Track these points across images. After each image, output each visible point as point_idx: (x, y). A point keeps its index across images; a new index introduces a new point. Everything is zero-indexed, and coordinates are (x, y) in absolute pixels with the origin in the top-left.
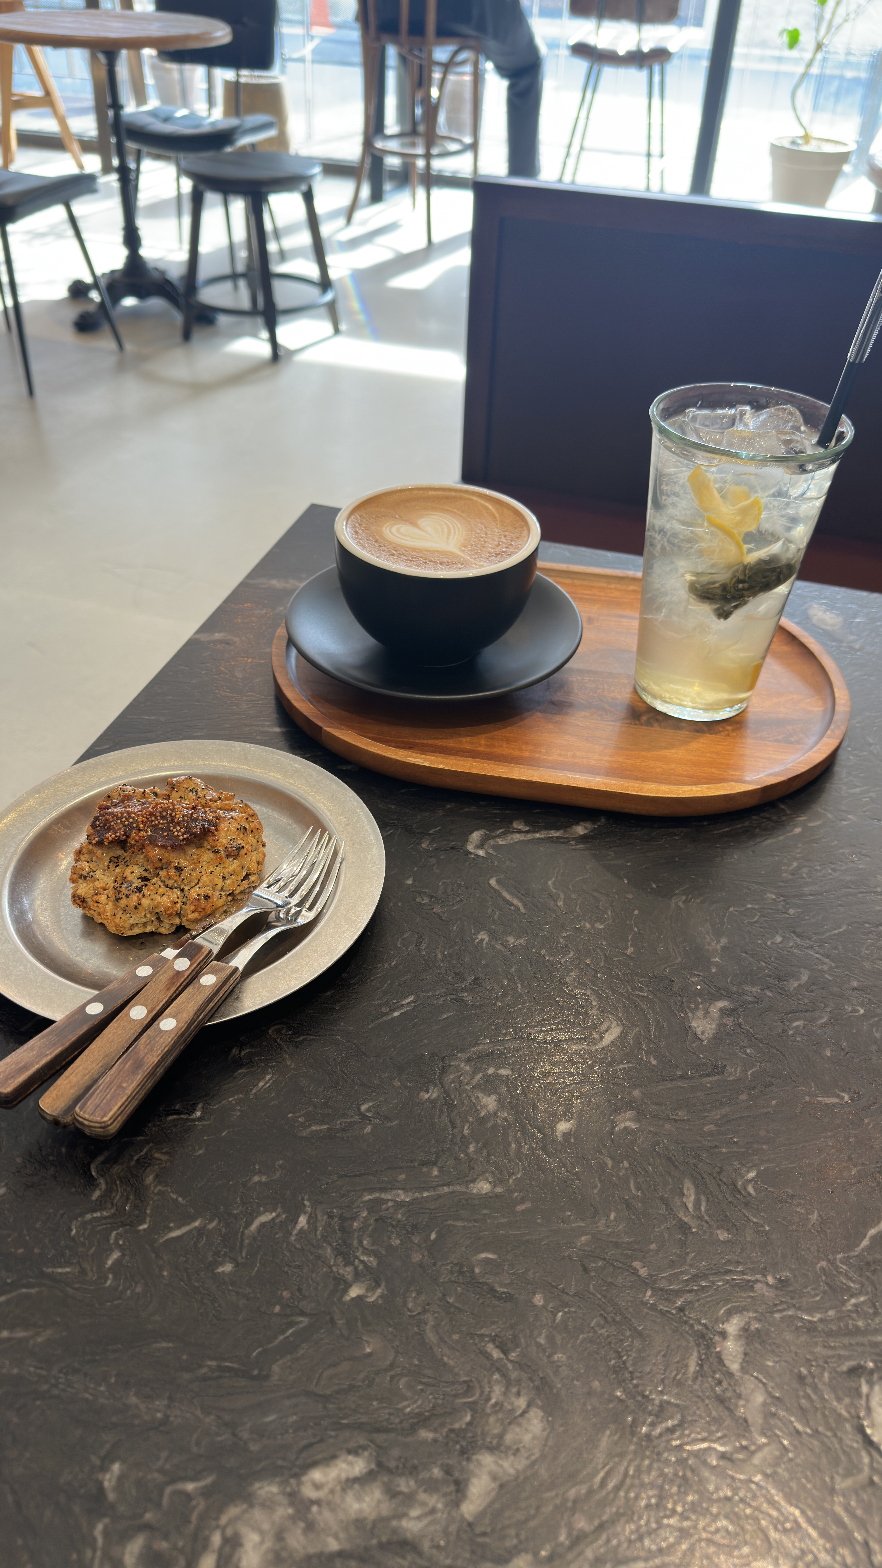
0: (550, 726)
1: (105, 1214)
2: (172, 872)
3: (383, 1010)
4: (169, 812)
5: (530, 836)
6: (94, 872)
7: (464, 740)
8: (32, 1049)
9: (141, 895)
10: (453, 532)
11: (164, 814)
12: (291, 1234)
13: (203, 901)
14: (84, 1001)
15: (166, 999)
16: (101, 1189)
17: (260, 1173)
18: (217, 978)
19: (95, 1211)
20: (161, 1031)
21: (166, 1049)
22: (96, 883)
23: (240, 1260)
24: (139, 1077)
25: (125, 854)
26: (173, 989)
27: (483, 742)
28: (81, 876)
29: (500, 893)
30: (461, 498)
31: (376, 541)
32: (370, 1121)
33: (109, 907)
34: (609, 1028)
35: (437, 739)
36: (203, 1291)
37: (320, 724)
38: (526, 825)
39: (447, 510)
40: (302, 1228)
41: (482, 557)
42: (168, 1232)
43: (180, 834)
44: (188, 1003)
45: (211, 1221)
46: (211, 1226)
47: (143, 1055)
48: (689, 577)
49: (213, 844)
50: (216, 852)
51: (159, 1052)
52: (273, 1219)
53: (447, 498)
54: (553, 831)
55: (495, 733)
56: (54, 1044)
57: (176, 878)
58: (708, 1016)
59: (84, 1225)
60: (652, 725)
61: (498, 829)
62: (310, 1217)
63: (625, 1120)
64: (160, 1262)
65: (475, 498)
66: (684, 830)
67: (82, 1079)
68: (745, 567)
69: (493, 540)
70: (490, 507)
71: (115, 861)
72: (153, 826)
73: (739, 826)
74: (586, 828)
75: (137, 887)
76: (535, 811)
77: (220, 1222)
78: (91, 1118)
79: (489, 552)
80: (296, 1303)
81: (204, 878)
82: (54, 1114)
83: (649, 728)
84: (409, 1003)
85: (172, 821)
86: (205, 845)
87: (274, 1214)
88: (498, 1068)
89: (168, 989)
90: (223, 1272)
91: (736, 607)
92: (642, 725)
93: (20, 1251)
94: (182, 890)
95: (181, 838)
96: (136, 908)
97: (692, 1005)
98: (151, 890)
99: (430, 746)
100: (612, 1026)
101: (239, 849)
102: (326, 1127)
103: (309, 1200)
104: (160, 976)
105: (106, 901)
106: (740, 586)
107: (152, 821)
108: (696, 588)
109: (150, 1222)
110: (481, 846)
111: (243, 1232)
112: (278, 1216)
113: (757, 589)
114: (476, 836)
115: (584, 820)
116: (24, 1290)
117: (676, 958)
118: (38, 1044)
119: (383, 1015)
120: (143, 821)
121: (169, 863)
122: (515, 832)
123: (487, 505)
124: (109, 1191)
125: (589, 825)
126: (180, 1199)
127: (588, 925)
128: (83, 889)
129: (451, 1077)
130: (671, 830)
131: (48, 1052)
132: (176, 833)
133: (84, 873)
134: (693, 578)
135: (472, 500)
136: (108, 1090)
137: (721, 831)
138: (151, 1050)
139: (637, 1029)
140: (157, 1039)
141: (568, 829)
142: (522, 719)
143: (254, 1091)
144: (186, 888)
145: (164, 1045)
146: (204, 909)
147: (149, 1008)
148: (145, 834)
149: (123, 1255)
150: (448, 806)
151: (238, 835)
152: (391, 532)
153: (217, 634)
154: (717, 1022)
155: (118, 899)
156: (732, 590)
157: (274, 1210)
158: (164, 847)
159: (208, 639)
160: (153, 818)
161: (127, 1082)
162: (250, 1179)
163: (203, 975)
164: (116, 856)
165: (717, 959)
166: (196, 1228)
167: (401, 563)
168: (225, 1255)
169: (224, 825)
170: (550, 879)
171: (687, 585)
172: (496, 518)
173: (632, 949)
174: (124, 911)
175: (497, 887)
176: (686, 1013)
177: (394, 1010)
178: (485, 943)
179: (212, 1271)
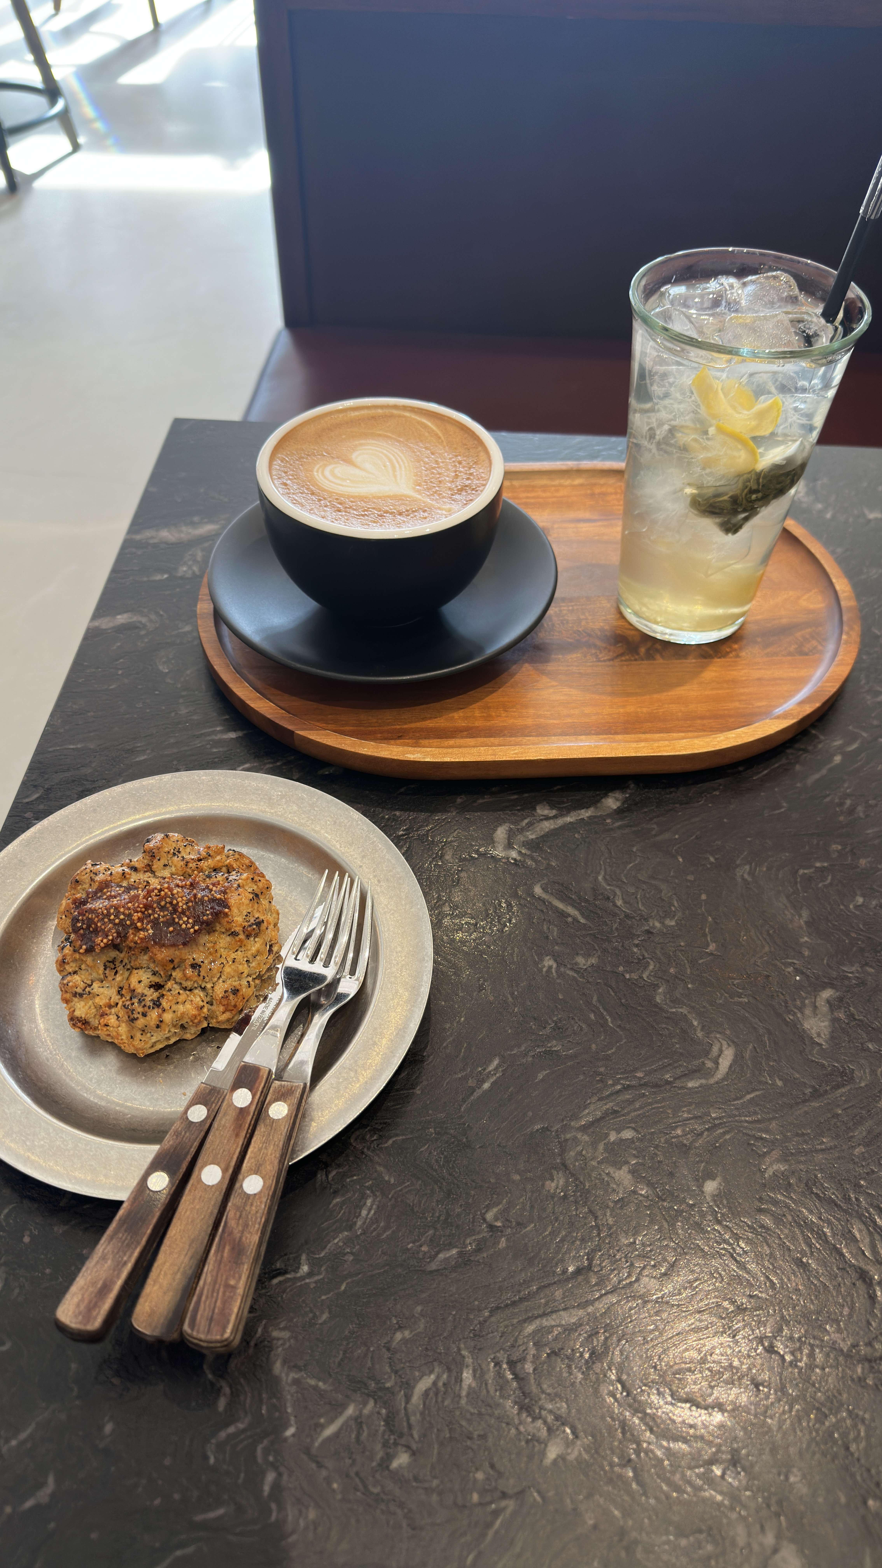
0: (545, 679)
1: (241, 1426)
2: (189, 972)
3: (471, 1083)
4: (168, 900)
5: (560, 822)
6: (90, 986)
7: (456, 715)
8: (104, 1258)
9: (160, 1011)
10: (397, 465)
11: (163, 903)
12: (459, 1396)
13: (231, 997)
14: (142, 1172)
15: (239, 1150)
16: (225, 1395)
17: (400, 1328)
18: (289, 1106)
19: (227, 1425)
20: (248, 1196)
21: (263, 1220)
22: (97, 1000)
23: (414, 1446)
24: (246, 1267)
25: (122, 955)
26: (243, 1134)
27: (477, 713)
28: (75, 995)
29: (550, 903)
30: (392, 416)
31: (313, 494)
32: (502, 1232)
33: (123, 1029)
34: (721, 1051)
35: (424, 719)
36: (385, 1497)
37: (290, 727)
38: (552, 809)
39: (380, 435)
40: (470, 1386)
41: (444, 497)
42: (322, 1431)
43: (189, 926)
44: (266, 1148)
45: (365, 1404)
46: (366, 1411)
47: (239, 1235)
48: (689, 491)
49: (228, 926)
50: (234, 934)
51: (257, 1226)
52: (435, 1383)
53: (373, 418)
54: (583, 811)
55: (488, 699)
56: (128, 1245)
57: (195, 979)
58: (817, 1012)
59: (220, 1446)
60: (653, 658)
61: (523, 820)
62: (474, 1371)
63: (771, 1164)
64: (324, 1473)
65: (407, 414)
66: (720, 781)
67: (174, 1279)
68: (758, 475)
69: (448, 470)
70: (429, 424)
71: (111, 965)
72: (151, 921)
73: (776, 765)
74: (617, 800)
75: (152, 1000)
76: (555, 788)
77: (376, 1402)
78: (209, 1337)
79: (450, 489)
80: (493, 1484)
81: (227, 969)
82: (155, 1334)
83: (652, 662)
84: (496, 1069)
85: (175, 910)
86: (218, 928)
87: (433, 1377)
88: (619, 1131)
89: (237, 1135)
90: (400, 1466)
91: (746, 519)
92: (642, 660)
93: (157, 1502)
94: (204, 989)
95: (192, 930)
96: (158, 1027)
97: (798, 1003)
98: (170, 1001)
99: (421, 730)
100: (724, 1049)
101: (259, 923)
102: (454, 1251)
103: (467, 1348)
104: (221, 1119)
105: (117, 1022)
106: (754, 497)
107: (150, 916)
108: (699, 504)
109: (296, 1423)
110: (509, 846)
111: (405, 1408)
112: (438, 1377)
113: (771, 497)
114: (501, 833)
115: (612, 790)
116: (179, 1553)
117: (763, 947)
118: (109, 1248)
119: (473, 1090)
120: (139, 918)
121: (183, 961)
122: (542, 820)
123: (425, 421)
124: (235, 1394)
125: (618, 795)
126: (321, 1384)
127: (657, 924)
128: (82, 1009)
129: (572, 1154)
130: (708, 784)
131: (125, 1258)
132: (184, 926)
133: (79, 990)
134: (695, 491)
135: (404, 417)
136: (215, 1294)
137: (760, 775)
138: (246, 1225)
139: (751, 1046)
140: (248, 1208)
141: (599, 805)
142: (512, 675)
143: (359, 1223)
144: (209, 986)
145: (259, 1215)
146: (235, 1006)
147: (223, 1166)
148: (146, 934)
149: (280, 1475)
150: (459, 800)
151: (253, 907)
152: (325, 477)
153: (119, 617)
154: (829, 1017)
155: (133, 1020)
156: (744, 502)
157: (431, 1372)
158: (174, 945)
159: (111, 625)
160: (150, 911)
161: (234, 1278)
162: (392, 1338)
163: (270, 1104)
164: (110, 960)
165: (806, 939)
166: (350, 1418)
167: (354, 521)
168: (396, 1444)
169: (233, 899)
170: (598, 873)
171: (689, 499)
172: (440, 438)
173: (714, 944)
174: (143, 1031)
175: (544, 896)
176: (795, 1014)
177: (483, 1081)
178: (553, 971)
179: (388, 1467)
